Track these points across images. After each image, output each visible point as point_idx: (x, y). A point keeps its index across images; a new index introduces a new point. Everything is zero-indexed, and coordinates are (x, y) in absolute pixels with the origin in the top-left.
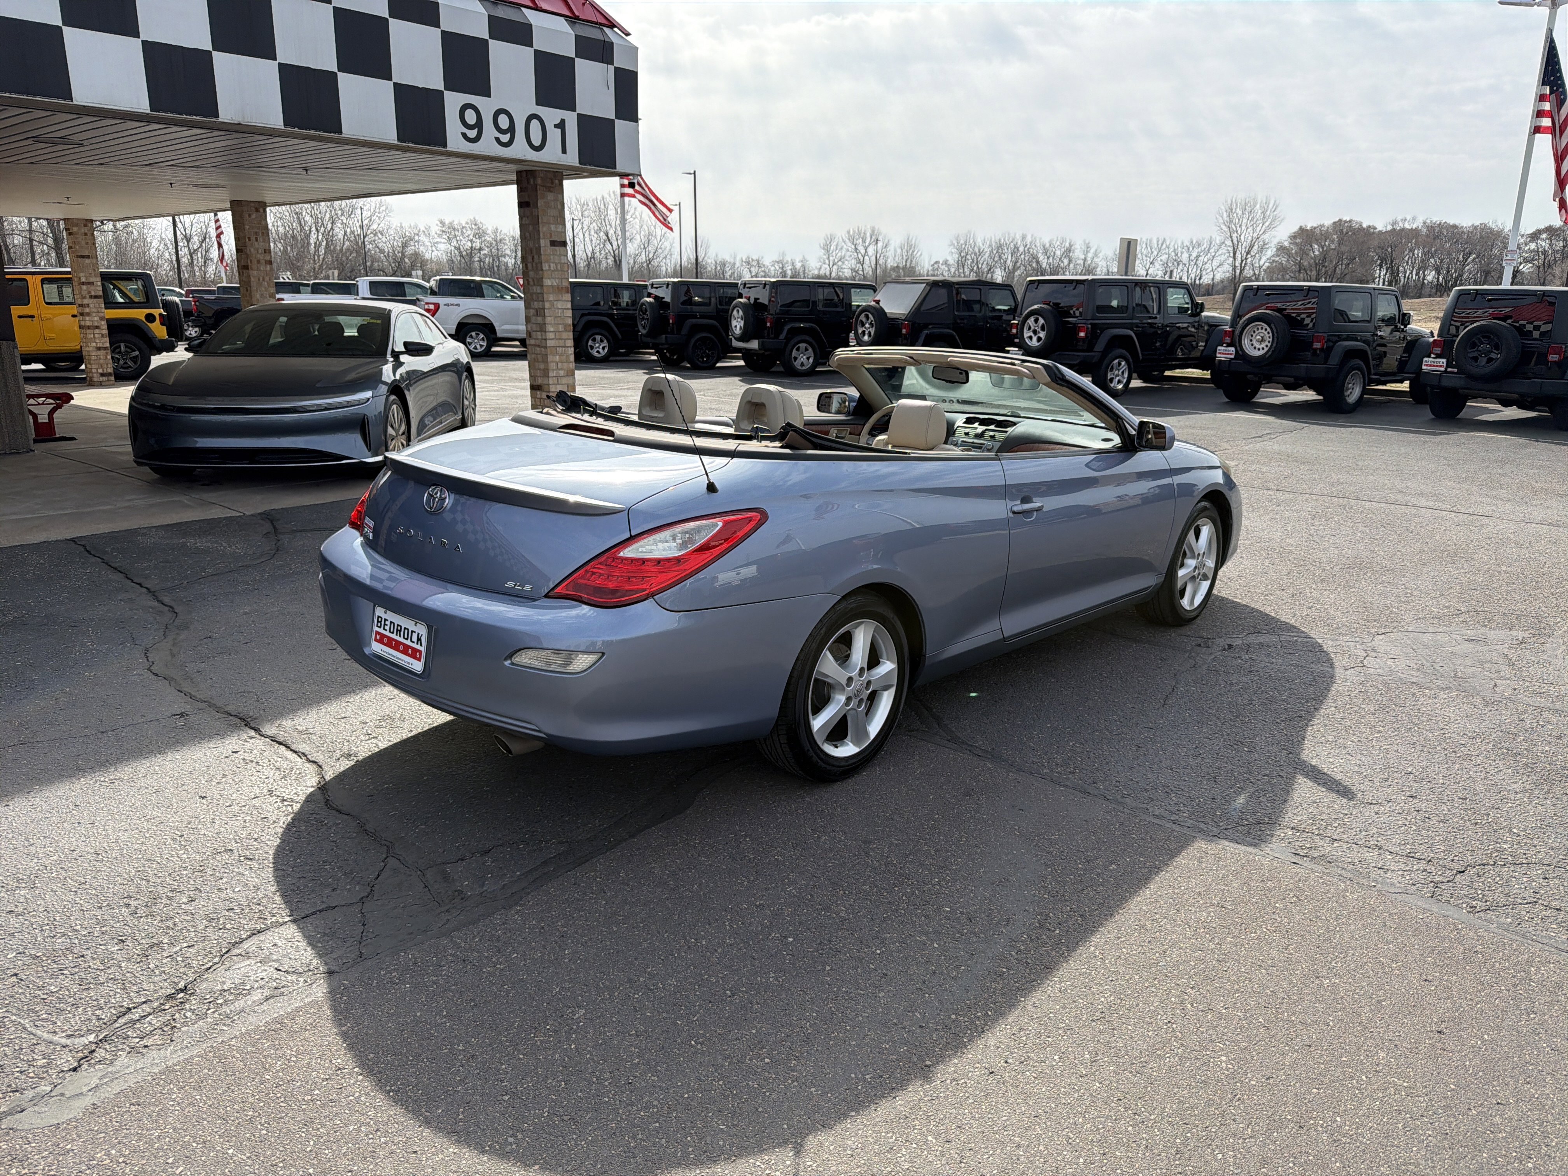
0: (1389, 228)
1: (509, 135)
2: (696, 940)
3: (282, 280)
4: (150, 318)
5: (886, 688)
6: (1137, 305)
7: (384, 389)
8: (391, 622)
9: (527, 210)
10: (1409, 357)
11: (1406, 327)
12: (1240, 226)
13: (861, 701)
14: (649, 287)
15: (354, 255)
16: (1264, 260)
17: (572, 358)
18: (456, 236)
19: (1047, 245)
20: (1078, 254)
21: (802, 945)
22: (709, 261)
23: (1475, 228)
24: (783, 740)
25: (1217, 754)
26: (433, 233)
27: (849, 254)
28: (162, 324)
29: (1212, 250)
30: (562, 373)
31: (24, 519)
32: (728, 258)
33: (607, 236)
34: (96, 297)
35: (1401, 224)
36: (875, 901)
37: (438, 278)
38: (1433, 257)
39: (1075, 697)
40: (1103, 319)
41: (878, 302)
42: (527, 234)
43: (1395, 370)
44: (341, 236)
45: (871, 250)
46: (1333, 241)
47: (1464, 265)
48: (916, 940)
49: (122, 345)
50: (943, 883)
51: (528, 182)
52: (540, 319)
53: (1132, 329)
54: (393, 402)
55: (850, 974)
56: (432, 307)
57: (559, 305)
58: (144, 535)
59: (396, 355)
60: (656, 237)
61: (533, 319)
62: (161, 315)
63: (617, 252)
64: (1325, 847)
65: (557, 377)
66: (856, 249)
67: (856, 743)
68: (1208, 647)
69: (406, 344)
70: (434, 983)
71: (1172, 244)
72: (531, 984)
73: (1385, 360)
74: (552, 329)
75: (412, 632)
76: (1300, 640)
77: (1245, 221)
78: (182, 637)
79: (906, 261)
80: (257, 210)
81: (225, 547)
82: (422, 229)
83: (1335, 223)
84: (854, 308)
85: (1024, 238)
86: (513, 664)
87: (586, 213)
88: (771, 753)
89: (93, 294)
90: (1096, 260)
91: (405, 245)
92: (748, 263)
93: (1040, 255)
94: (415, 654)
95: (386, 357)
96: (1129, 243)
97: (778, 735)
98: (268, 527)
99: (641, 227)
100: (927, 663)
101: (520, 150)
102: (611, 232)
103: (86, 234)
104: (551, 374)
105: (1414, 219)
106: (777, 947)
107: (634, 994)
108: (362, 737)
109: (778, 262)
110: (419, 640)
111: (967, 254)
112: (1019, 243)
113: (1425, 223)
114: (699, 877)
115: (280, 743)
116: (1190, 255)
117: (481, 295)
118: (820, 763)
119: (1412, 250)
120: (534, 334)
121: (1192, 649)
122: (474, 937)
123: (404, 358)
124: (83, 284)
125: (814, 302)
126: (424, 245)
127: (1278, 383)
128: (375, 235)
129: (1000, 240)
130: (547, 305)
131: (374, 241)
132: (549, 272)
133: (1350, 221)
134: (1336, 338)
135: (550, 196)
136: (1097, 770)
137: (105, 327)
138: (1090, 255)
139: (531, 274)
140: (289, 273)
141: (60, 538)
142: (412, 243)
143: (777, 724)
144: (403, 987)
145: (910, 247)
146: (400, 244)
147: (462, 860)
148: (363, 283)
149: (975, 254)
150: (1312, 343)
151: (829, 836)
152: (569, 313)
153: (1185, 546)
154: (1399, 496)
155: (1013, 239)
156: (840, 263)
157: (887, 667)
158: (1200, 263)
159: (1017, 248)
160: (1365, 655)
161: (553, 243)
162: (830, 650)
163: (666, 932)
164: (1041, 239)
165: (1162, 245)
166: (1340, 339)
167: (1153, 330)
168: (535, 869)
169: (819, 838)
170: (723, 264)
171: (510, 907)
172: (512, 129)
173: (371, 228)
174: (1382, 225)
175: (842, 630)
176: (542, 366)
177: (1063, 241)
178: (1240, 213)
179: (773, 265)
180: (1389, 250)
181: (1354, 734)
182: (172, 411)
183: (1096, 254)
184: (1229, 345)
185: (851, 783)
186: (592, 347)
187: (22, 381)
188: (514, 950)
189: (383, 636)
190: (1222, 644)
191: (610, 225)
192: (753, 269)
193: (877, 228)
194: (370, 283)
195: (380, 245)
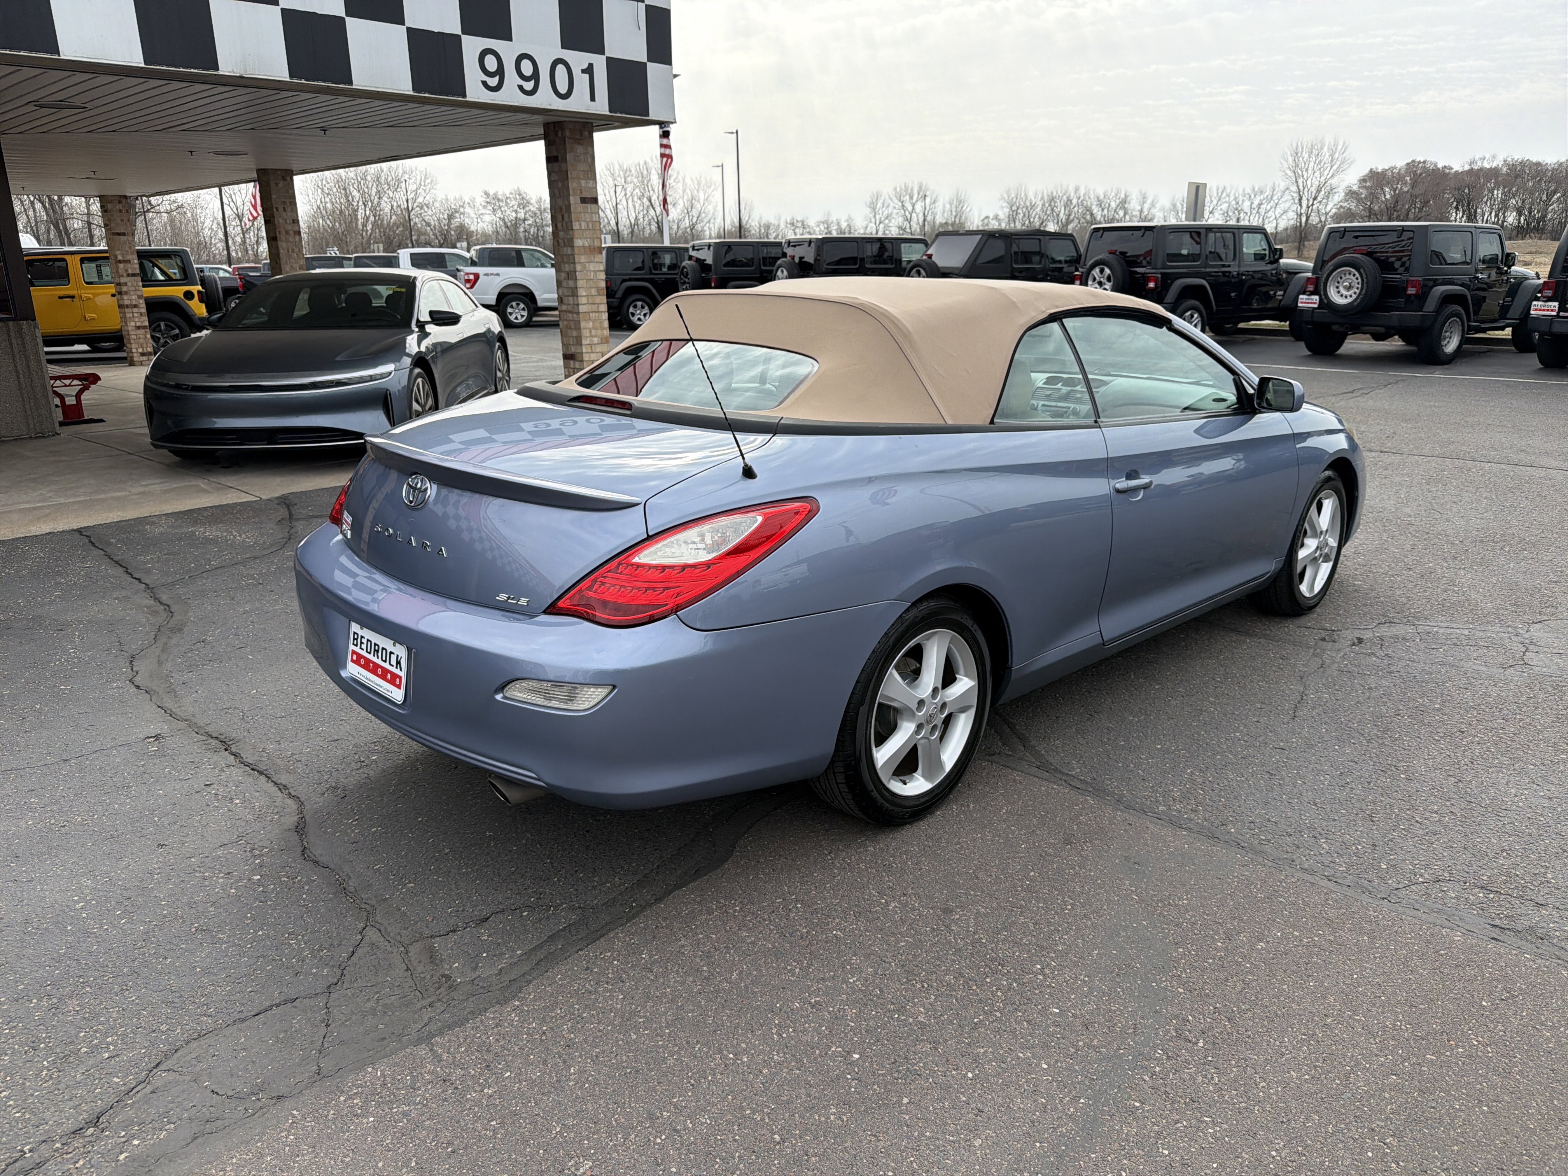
0: (1467, 168)
1: (533, 82)
2: (735, 1055)
3: (329, 255)
4: (189, 295)
5: (963, 710)
6: (1210, 252)
7: (407, 361)
8: (368, 640)
9: (556, 165)
10: (1512, 301)
11: (1509, 268)
12: (1307, 170)
13: (934, 728)
14: (691, 249)
15: (401, 229)
16: (1332, 206)
17: (606, 324)
18: (500, 207)
19: (1102, 197)
20: (1134, 205)
21: (871, 1064)
22: (753, 224)
23: (1561, 165)
24: (841, 778)
25: (1369, 783)
26: (477, 204)
27: (895, 211)
28: (201, 301)
29: (1275, 198)
30: (596, 340)
31: (34, 508)
32: (773, 221)
33: (650, 201)
34: (133, 275)
35: (1479, 163)
36: (963, 998)
37: (478, 247)
38: (1514, 197)
39: (1186, 709)
40: (1175, 267)
41: (930, 256)
42: (556, 191)
43: (1497, 316)
44: (387, 210)
45: (919, 207)
46: (1406, 183)
47: (1548, 205)
48: (1018, 1058)
49: (162, 324)
50: (1047, 971)
51: (556, 135)
52: (571, 283)
53: (1204, 279)
54: (419, 375)
55: (934, 1109)
56: (472, 277)
57: (592, 267)
58: (153, 523)
59: (421, 325)
60: (699, 201)
61: (564, 284)
62: (199, 292)
63: (660, 218)
64: (1531, 917)
65: (591, 345)
66: (903, 206)
67: (927, 777)
68: (1334, 642)
69: (431, 313)
70: (405, 1114)
71: (1233, 192)
72: (525, 1119)
73: (1484, 306)
74: (584, 294)
75: (391, 653)
76: (1442, 631)
77: (1312, 164)
78: (174, 641)
79: (956, 216)
80: (284, 179)
81: (235, 537)
82: (467, 200)
83: (1408, 164)
84: (904, 264)
85: (1077, 190)
86: (505, 698)
87: (629, 179)
88: (825, 793)
89: (130, 272)
90: (1153, 211)
91: (450, 217)
92: (792, 224)
93: (1094, 207)
94: (393, 680)
95: (410, 327)
96: (1198, 188)
97: (834, 773)
98: (283, 512)
99: (684, 191)
100: (1014, 676)
101: (545, 99)
102: (654, 198)
103: (121, 211)
104: (584, 342)
105: (1494, 157)
106: (839, 1067)
107: (655, 1138)
108: (353, 765)
109: (823, 223)
110: (398, 663)
111: (1018, 208)
112: (1072, 195)
113: (1505, 161)
114: (740, 961)
115: (261, 773)
116: (1252, 203)
117: (521, 263)
118: (887, 805)
119: (1491, 191)
120: (565, 299)
121: (1316, 644)
122: (459, 1045)
123: (429, 328)
124: (120, 262)
125: (862, 260)
126: (469, 217)
127: (1365, 333)
128: (421, 208)
129: (1052, 193)
130: (578, 267)
131: (420, 214)
132: (580, 232)
133: (1424, 162)
134: (1431, 283)
135: (580, 149)
136: (1224, 806)
137: (144, 305)
138: (1146, 207)
139: (561, 234)
140: (336, 249)
141: (67, 527)
142: (457, 215)
143: (832, 762)
144: (365, 1121)
145: (959, 203)
146: (446, 217)
147: (454, 931)
148: (404, 255)
149: (1027, 208)
150: (1405, 289)
151: (900, 903)
152: (603, 276)
153: (1306, 525)
154: (1522, 456)
155: (1066, 192)
156: (887, 221)
157: (965, 684)
158: (1262, 211)
159: (1069, 200)
160: (1524, 649)
161: (584, 200)
162: (897, 668)
163: (698, 1042)
164: (1094, 190)
165: (1222, 193)
166: (1436, 283)
167: (1226, 279)
168: (540, 946)
169: (887, 904)
170: (768, 227)
171: (506, 1001)
172: (535, 76)
173: (418, 201)
174: (1458, 165)
175: (912, 643)
176: (575, 334)
177: (1118, 192)
178: (1306, 156)
179: (818, 226)
180: (1466, 191)
181: (1534, 755)
182: (186, 389)
183: (1153, 205)
184: (1312, 293)
185: (923, 825)
186: (633, 315)
187: (44, 362)
188: (508, 1068)
189: (360, 656)
190: (1350, 637)
191: (653, 190)
192: (797, 231)
193: (924, 184)
194: (411, 255)
195: (426, 218)
